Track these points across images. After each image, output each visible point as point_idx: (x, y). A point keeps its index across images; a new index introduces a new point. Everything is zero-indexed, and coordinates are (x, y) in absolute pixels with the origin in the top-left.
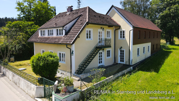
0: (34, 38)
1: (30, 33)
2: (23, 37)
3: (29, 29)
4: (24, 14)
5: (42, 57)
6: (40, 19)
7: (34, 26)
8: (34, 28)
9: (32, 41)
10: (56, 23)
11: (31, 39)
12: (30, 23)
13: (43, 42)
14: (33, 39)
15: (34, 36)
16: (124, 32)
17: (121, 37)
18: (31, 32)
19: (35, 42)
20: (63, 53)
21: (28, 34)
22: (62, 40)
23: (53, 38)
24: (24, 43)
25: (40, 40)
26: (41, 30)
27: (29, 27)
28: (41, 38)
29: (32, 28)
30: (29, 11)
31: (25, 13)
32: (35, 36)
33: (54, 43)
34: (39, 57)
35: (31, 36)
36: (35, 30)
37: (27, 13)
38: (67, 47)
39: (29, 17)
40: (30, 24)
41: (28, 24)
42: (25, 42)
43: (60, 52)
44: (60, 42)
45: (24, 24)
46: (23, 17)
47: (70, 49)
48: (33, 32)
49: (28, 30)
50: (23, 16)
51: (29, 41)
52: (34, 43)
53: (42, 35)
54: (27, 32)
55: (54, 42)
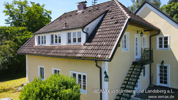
0: (27, 48)
1: (20, 41)
2: (10, 47)
3: (19, 36)
4: (13, 19)
5: (48, 89)
6: (33, 25)
7: (26, 33)
8: (26, 35)
9: (23, 52)
10: (66, 23)
11: (22, 50)
12: (20, 28)
13: (44, 54)
14: (25, 50)
15: (26, 46)
16: (166, 38)
17: (161, 46)
18: (22, 40)
19: (29, 54)
20: (80, 73)
21: (18, 42)
22: (82, 51)
23: (60, 48)
24: (11, 55)
25: (37, 50)
26: (39, 35)
27: (19, 33)
28: (38, 48)
29: (23, 35)
30: (20, 16)
31: (15, 18)
32: (29, 45)
33: (66, 57)
34: (41, 90)
35: (21, 45)
36: (28, 37)
37: (17, 18)
38: (97, 65)
39: (20, 22)
40: (20, 30)
41: (19, 30)
42: (13, 55)
43: (75, 72)
44: (79, 55)
45: (12, 29)
46: (11, 23)
47: (99, 69)
48: (25, 41)
49: (17, 37)
50: (13, 22)
51: (19, 52)
52: (27, 56)
53: (39, 43)
54: (16, 41)
55: (64, 55)
